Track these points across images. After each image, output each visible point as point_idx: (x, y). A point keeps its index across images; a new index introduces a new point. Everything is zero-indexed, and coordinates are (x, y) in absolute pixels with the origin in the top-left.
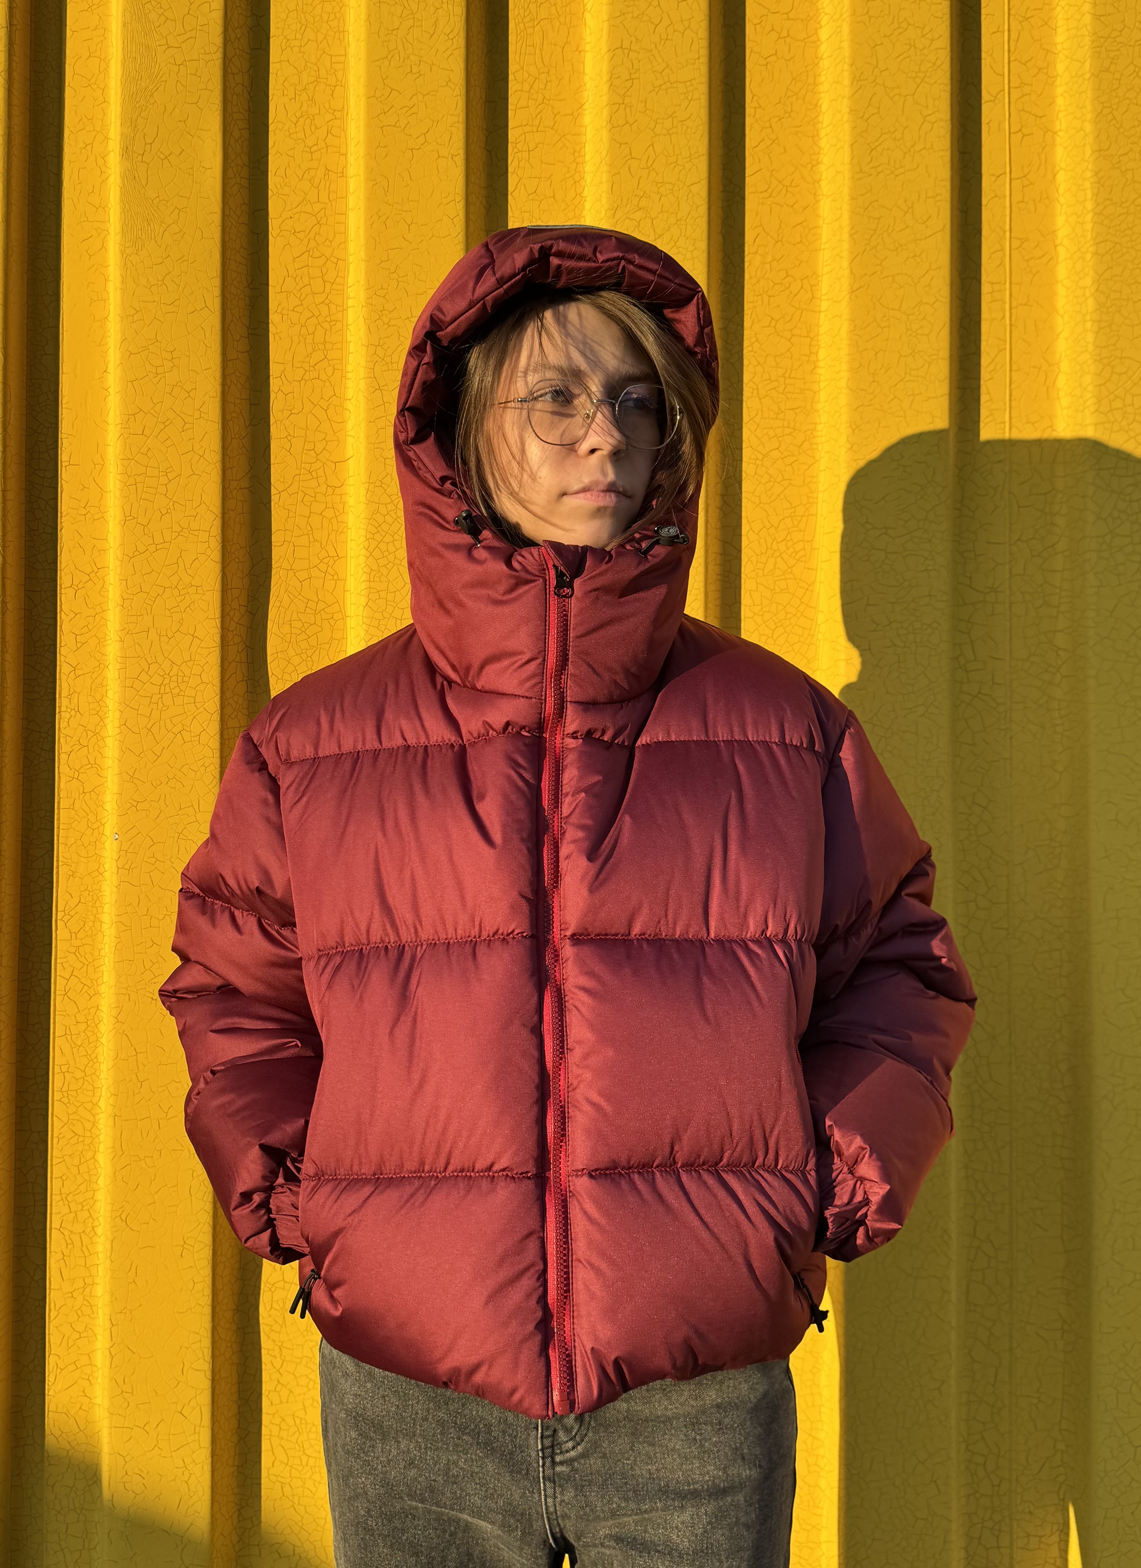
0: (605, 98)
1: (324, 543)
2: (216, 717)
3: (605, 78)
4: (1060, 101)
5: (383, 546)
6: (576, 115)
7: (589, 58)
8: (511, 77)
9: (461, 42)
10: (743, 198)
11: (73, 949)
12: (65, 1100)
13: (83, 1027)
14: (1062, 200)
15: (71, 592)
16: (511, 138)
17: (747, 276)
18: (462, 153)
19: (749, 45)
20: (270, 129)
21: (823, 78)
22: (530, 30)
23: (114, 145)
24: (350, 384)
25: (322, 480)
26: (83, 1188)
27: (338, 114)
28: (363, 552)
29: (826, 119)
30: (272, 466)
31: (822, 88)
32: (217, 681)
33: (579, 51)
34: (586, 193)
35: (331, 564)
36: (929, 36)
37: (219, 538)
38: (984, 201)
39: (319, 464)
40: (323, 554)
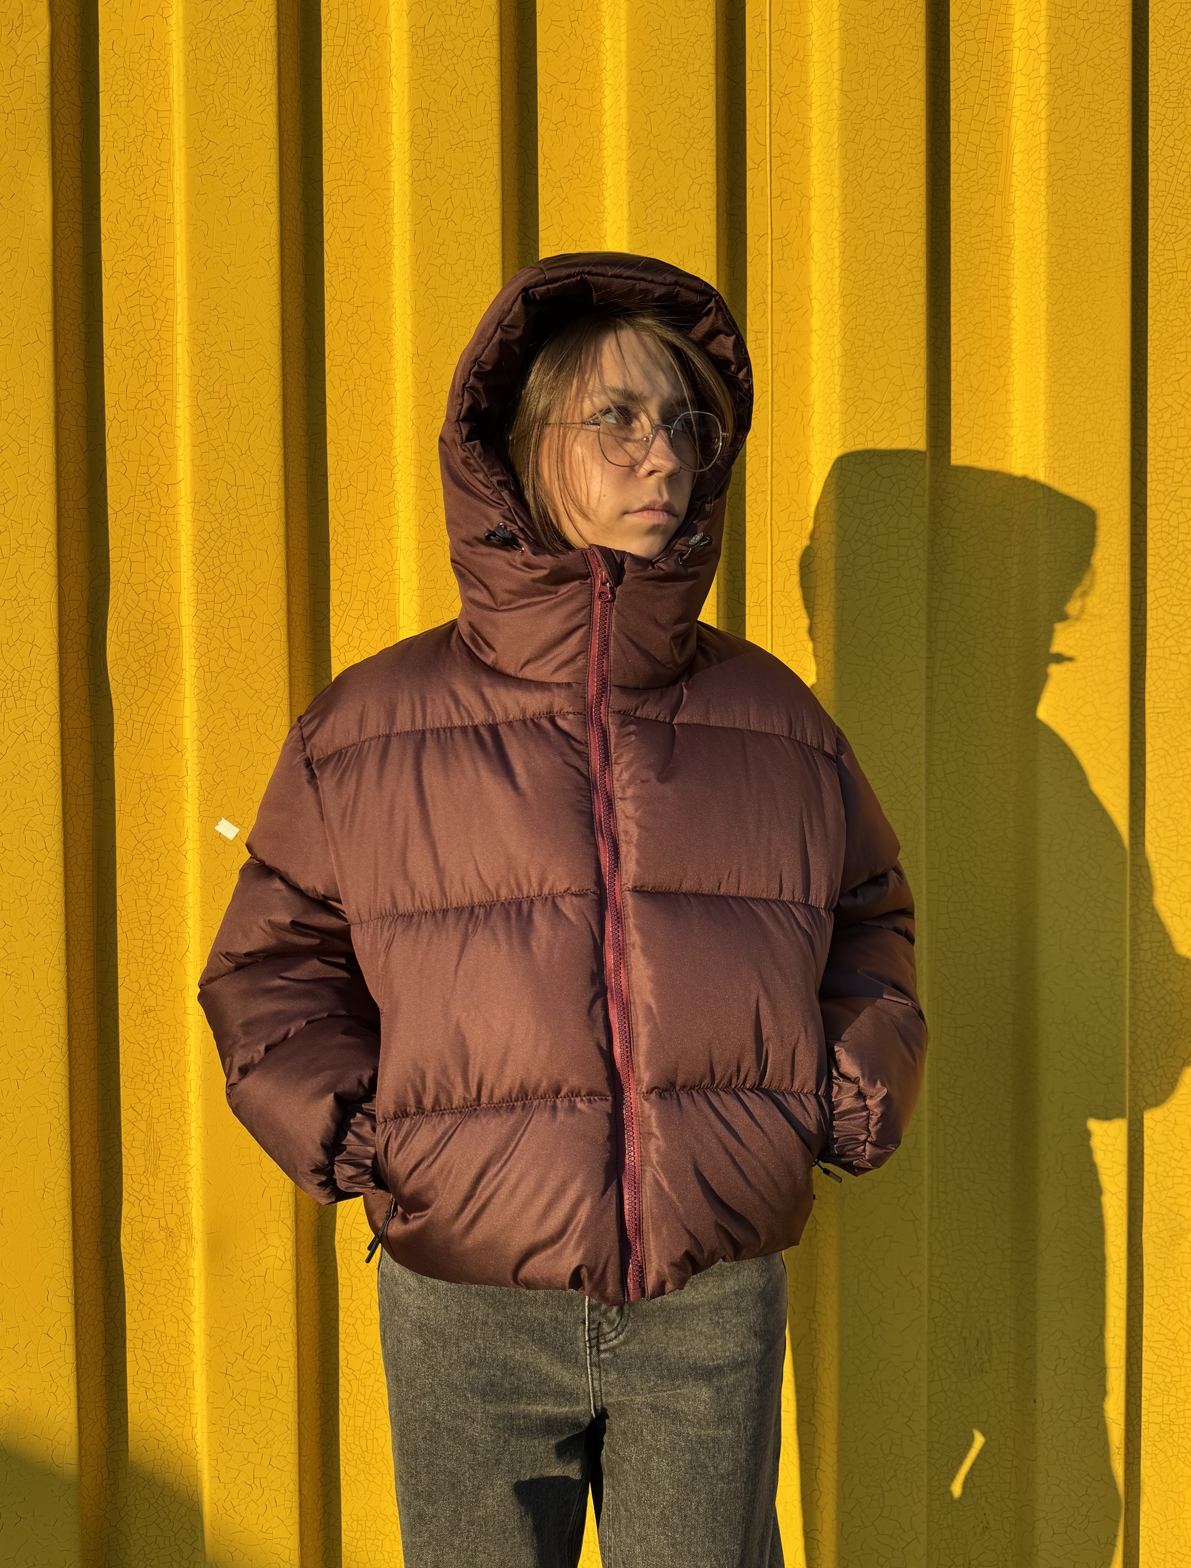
0: (407, 155)
1: (159, 559)
2: (56, 719)
3: (407, 136)
4: (814, 169)
5: (209, 561)
6: (385, 172)
7: (395, 119)
8: (325, 135)
14: (815, 258)
16: (326, 190)
18: (276, 200)
19: (540, 111)
20: (102, 178)
21: (606, 144)
22: (342, 92)
24: (180, 413)
25: (155, 501)
27: (165, 166)
28: (191, 566)
29: (609, 181)
30: (109, 489)
31: (606, 153)
32: (56, 686)
33: (387, 113)
34: (395, 242)
35: (166, 577)
36: (697, 106)
37: (55, 554)
38: (749, 258)
39: (152, 486)
40: (159, 569)
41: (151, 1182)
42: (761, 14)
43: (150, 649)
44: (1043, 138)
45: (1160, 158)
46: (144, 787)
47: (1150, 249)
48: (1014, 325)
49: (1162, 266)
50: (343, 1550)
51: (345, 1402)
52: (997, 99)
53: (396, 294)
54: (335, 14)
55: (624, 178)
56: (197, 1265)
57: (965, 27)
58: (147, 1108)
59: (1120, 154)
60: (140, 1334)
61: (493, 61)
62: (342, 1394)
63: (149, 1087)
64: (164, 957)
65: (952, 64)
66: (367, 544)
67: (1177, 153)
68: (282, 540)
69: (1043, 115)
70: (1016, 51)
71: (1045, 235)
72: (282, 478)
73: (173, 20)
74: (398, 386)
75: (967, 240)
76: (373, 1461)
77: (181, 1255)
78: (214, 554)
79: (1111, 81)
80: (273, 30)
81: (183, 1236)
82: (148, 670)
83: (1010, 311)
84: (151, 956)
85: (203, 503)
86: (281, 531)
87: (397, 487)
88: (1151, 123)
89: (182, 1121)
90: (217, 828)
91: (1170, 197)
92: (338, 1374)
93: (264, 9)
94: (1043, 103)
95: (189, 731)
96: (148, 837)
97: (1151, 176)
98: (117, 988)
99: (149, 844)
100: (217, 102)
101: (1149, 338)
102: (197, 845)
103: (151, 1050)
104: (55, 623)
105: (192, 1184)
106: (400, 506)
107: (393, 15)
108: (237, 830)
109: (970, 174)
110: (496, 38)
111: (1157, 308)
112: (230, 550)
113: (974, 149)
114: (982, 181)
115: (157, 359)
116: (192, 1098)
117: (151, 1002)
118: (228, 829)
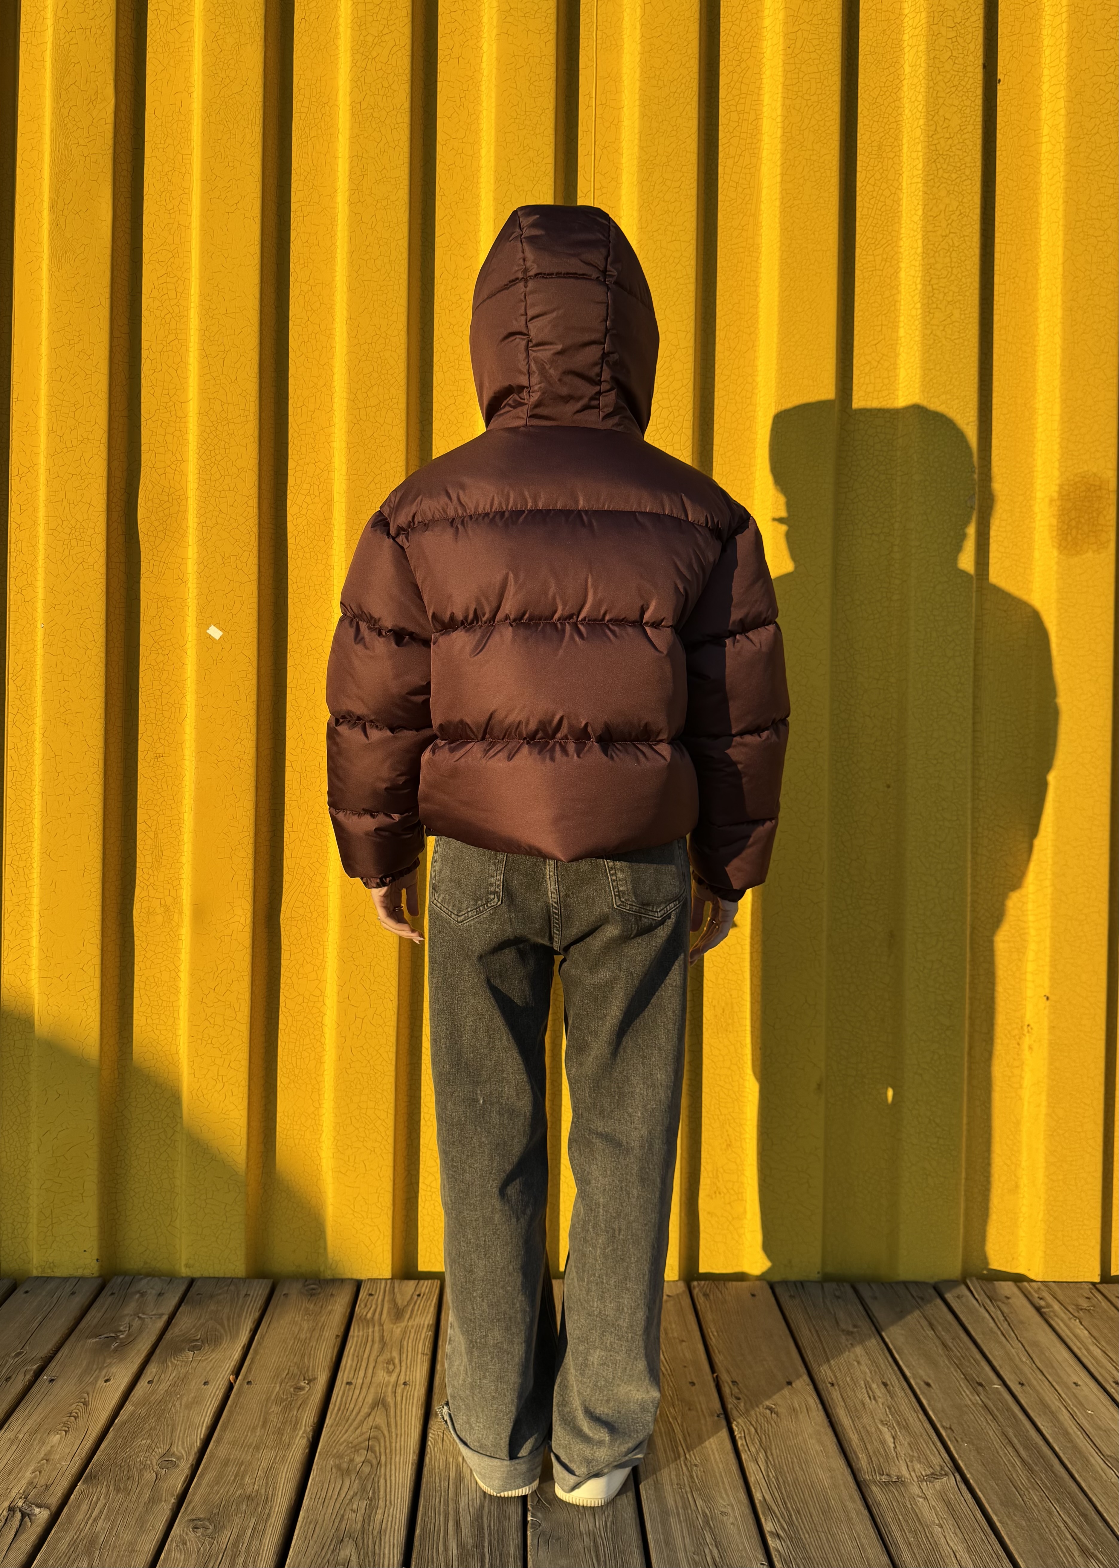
0: (347, 186)
1: (174, 452)
2: (104, 554)
3: (347, 174)
5: (208, 452)
6: (332, 196)
7: (340, 161)
8: (293, 172)
9: (259, 149)
10: (434, 250)
11: (18, 697)
12: (14, 787)
13: (25, 743)
15: (18, 478)
16: (293, 208)
17: (436, 297)
18: (259, 215)
19: (438, 157)
20: (145, 198)
21: (482, 180)
22: (305, 144)
23: (46, 205)
24: (191, 354)
25: (173, 413)
26: (25, 840)
27: (186, 191)
28: (196, 456)
29: (483, 204)
30: (142, 404)
31: (482, 185)
32: (104, 533)
33: (335, 157)
34: (338, 243)
35: (178, 464)
36: (542, 156)
37: (106, 445)
39: (171, 403)
40: (174, 459)
41: (156, 874)
42: (589, 93)
44: (779, 179)
45: (865, 192)
46: (160, 605)
47: (857, 254)
48: (760, 305)
49: (865, 266)
50: (277, 1137)
51: (283, 1031)
52: (751, 151)
53: (337, 278)
54: (302, 91)
55: (492, 203)
56: (185, 932)
57: (730, 103)
58: (155, 823)
59: (831, 190)
60: (144, 979)
61: (406, 125)
62: (281, 1026)
63: (157, 809)
64: (170, 721)
65: (720, 128)
66: (314, 445)
67: (877, 189)
68: (257, 440)
69: (779, 163)
70: (765, 119)
71: (779, 244)
72: (258, 399)
73: (195, 95)
74: (337, 339)
75: (729, 247)
76: (300, 1075)
77: (174, 924)
78: (211, 448)
79: (825, 141)
80: (261, 104)
81: (176, 911)
82: (165, 526)
83: (757, 296)
84: (161, 720)
85: (205, 414)
86: (256, 434)
87: (336, 406)
88: (859, 169)
89: (178, 832)
90: (208, 631)
91: (871, 219)
92: (278, 1011)
93: (256, 90)
94: (779, 156)
95: (191, 568)
96: (161, 639)
97: (859, 204)
98: (137, 740)
99: (162, 644)
100: (222, 151)
101: (855, 315)
102: (194, 642)
103: (159, 783)
104: (105, 491)
105: (184, 876)
106: (336, 420)
107: (341, 93)
108: (221, 633)
109: (732, 202)
110: (408, 110)
111: (861, 295)
112: (222, 446)
113: (735, 185)
114: (740, 207)
115: (177, 319)
116: (186, 816)
117: (160, 751)
118: (215, 633)
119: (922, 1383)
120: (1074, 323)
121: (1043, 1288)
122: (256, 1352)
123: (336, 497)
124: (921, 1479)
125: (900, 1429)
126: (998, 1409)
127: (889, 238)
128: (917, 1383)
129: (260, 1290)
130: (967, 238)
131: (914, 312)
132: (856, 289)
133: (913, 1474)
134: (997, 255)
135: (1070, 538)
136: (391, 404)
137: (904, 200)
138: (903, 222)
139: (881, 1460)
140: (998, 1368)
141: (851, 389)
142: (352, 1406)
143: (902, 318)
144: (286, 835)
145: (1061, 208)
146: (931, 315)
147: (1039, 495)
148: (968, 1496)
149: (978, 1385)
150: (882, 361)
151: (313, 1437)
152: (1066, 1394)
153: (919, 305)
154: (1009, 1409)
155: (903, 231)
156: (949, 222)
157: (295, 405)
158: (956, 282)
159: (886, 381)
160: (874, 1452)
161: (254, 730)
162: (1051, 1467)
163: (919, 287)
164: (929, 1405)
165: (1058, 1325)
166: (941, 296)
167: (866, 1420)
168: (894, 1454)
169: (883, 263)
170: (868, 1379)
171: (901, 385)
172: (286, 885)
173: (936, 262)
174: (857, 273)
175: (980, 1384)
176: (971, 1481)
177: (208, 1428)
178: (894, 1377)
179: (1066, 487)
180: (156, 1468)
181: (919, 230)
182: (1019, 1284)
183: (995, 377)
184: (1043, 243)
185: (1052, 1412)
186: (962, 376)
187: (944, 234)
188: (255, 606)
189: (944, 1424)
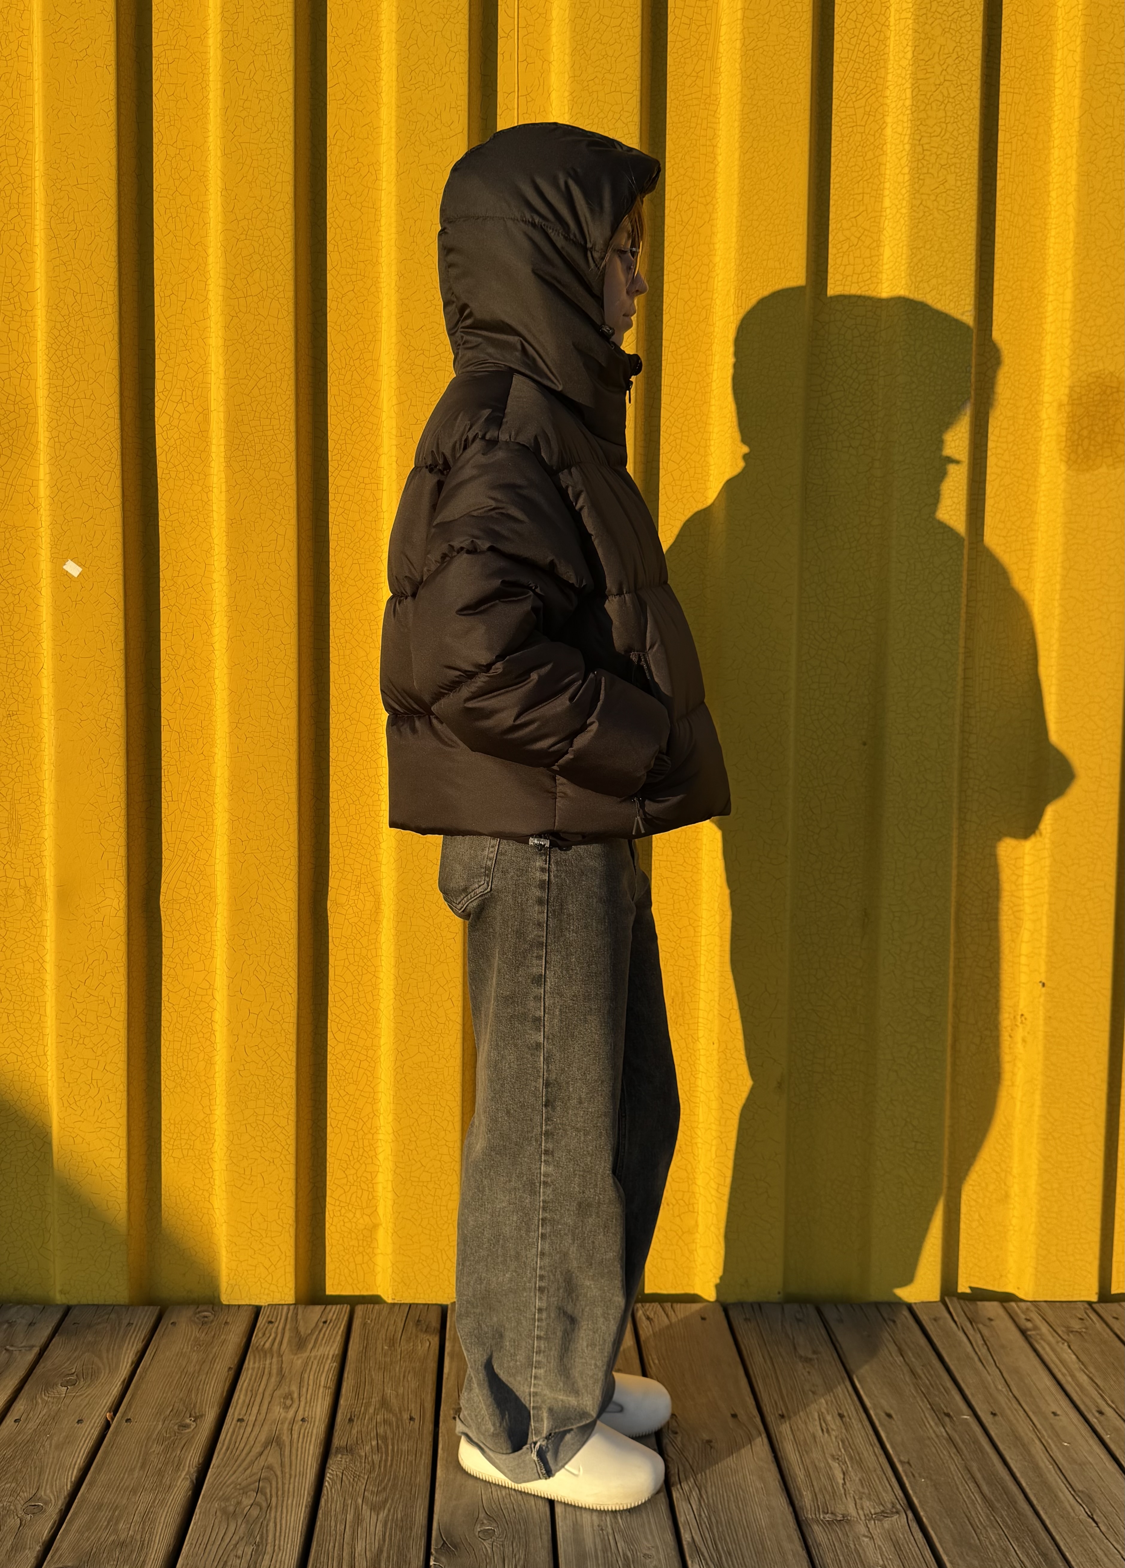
0: (219, 26)
1: (20, 352)
3: (219, 11)
4: (554, 39)
5: (58, 353)
6: (202, 38)
8: (154, 8)
10: (326, 104)
16: (155, 54)
17: (329, 162)
18: (113, 63)
21: (383, 17)
24: (37, 234)
25: (18, 305)
27: (26, 32)
28: (45, 357)
29: (385, 47)
31: (382, 24)
34: (211, 96)
35: (25, 367)
38: (499, 112)
39: (15, 293)
40: (20, 360)
41: (14, 851)
43: (13, 424)
44: (739, 14)
45: (845, 30)
46: (7, 535)
47: (834, 107)
48: (718, 169)
49: (844, 121)
51: (166, 1029)
53: (211, 139)
56: (49, 917)
58: (10, 791)
59: (802, 29)
62: (164, 1023)
63: (13, 776)
64: (24, 672)
66: (185, 342)
67: (859, 25)
68: (116, 337)
71: (739, 96)
72: (117, 288)
74: (211, 214)
75: (681, 98)
76: (188, 1077)
77: (37, 908)
81: (39, 893)
82: (11, 441)
83: (715, 158)
84: (14, 671)
85: (54, 307)
86: (116, 330)
87: (211, 295)
89: (38, 803)
90: (64, 567)
91: (852, 63)
92: (161, 1006)
95: (43, 491)
96: (10, 576)
97: (837, 45)
99: (11, 582)
101: (832, 181)
102: (49, 580)
103: (14, 746)
105: (46, 853)
106: (212, 312)
108: (80, 570)
109: (684, 43)
111: (839, 157)
112: (75, 345)
113: (688, 21)
114: (694, 49)
115: (19, 190)
116: (46, 784)
117: (14, 708)
118: (73, 569)
119: (883, 1415)
120: (1091, 191)
121: (1032, 1308)
122: (137, 1387)
123: (213, 406)
124: (869, 1517)
125: (852, 1463)
126: (963, 1442)
127: (873, 86)
128: (876, 1414)
129: (145, 1318)
130: (965, 87)
131: (900, 178)
132: (833, 150)
133: (861, 1512)
134: (1002, 107)
135: (1080, 450)
136: (276, 292)
137: (892, 39)
138: (890, 66)
139: (827, 1497)
140: (970, 1397)
141: (826, 271)
142: (242, 1445)
143: (887, 185)
144: (164, 805)
145: (1079, 49)
146: (921, 182)
147: (1047, 398)
148: (919, 1535)
149: (944, 1416)
150: (863, 238)
151: (197, 1479)
152: (1041, 1425)
153: (906, 170)
154: (976, 1442)
155: (890, 77)
156: (944, 67)
157: (162, 295)
158: (951, 141)
159: (868, 261)
160: (820, 1490)
161: (122, 684)
162: (1013, 1503)
163: (907, 147)
164: (887, 1437)
165: (1044, 1349)
166: (933, 160)
167: (816, 1455)
168: (843, 1491)
169: (866, 117)
170: (823, 1410)
171: (886, 267)
172: (165, 863)
173: (928, 117)
174: (834, 129)
175: (948, 1415)
176: (924, 1519)
177: (80, 1470)
178: (852, 1408)
179: (1078, 389)
180: (21, 1513)
181: (908, 76)
182: (1005, 1304)
183: (997, 256)
184: (1057, 92)
185: (1023, 1445)
186: (957, 255)
187: (938, 82)
188: (120, 537)
189: (902, 1458)
